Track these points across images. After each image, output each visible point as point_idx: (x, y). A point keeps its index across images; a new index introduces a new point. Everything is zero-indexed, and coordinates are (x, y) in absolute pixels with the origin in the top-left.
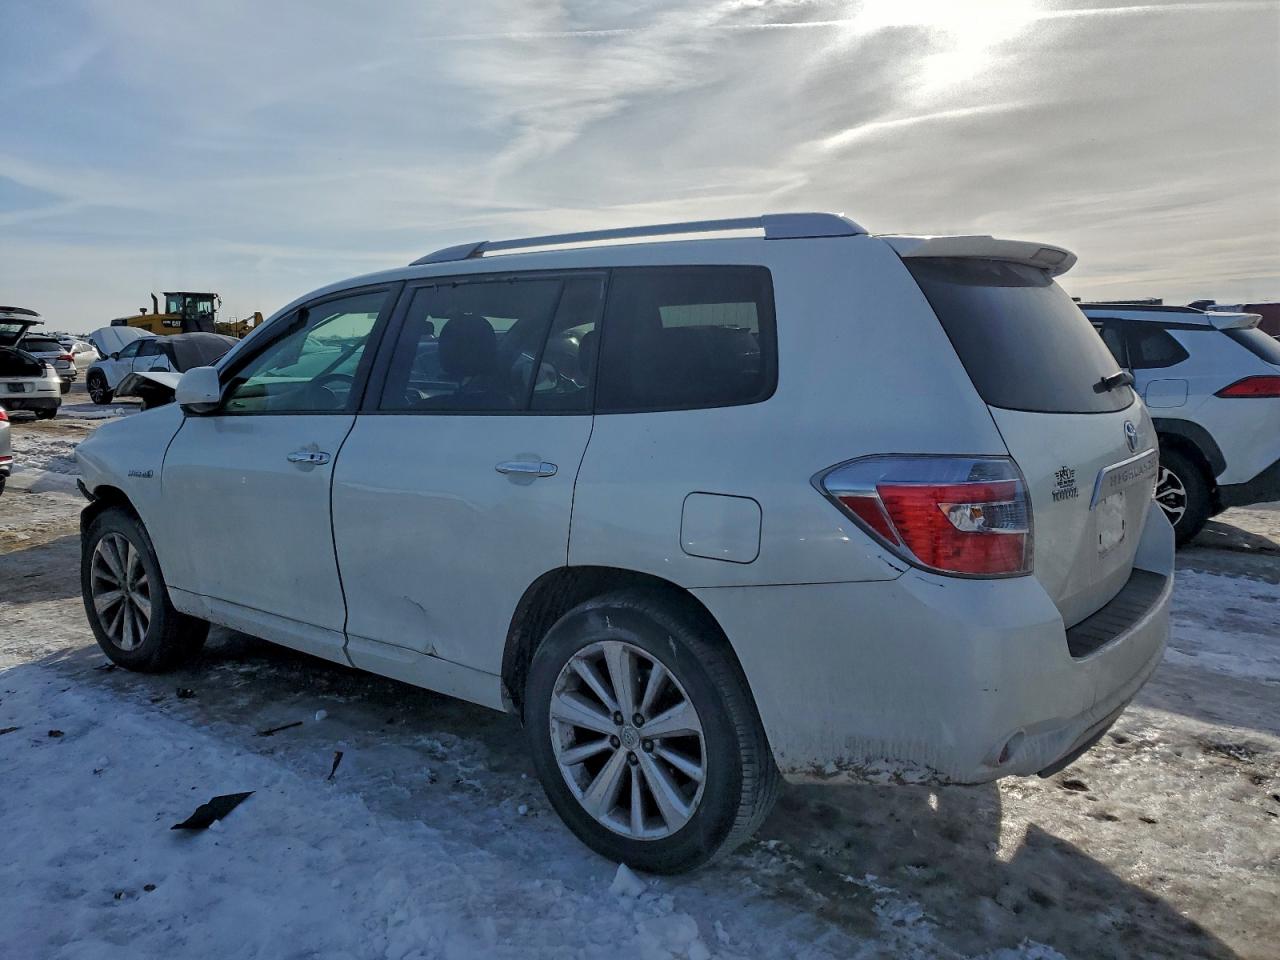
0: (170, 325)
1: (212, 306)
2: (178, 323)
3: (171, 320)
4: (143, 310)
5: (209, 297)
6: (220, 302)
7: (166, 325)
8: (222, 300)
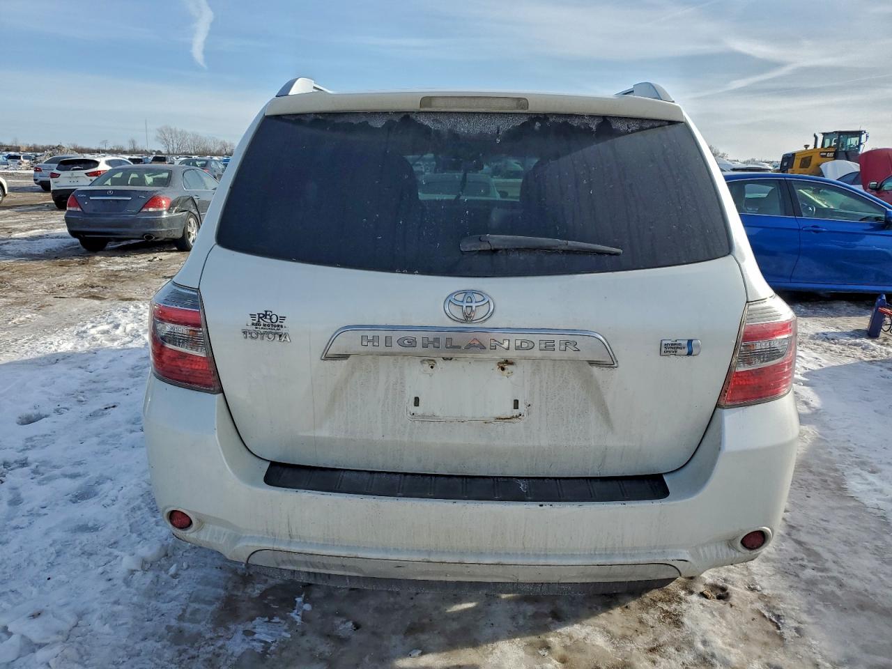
0: (825, 156)
1: (860, 140)
2: (832, 154)
3: (827, 153)
4: (807, 146)
5: (858, 134)
6: (867, 137)
7: (823, 156)
8: (869, 135)
